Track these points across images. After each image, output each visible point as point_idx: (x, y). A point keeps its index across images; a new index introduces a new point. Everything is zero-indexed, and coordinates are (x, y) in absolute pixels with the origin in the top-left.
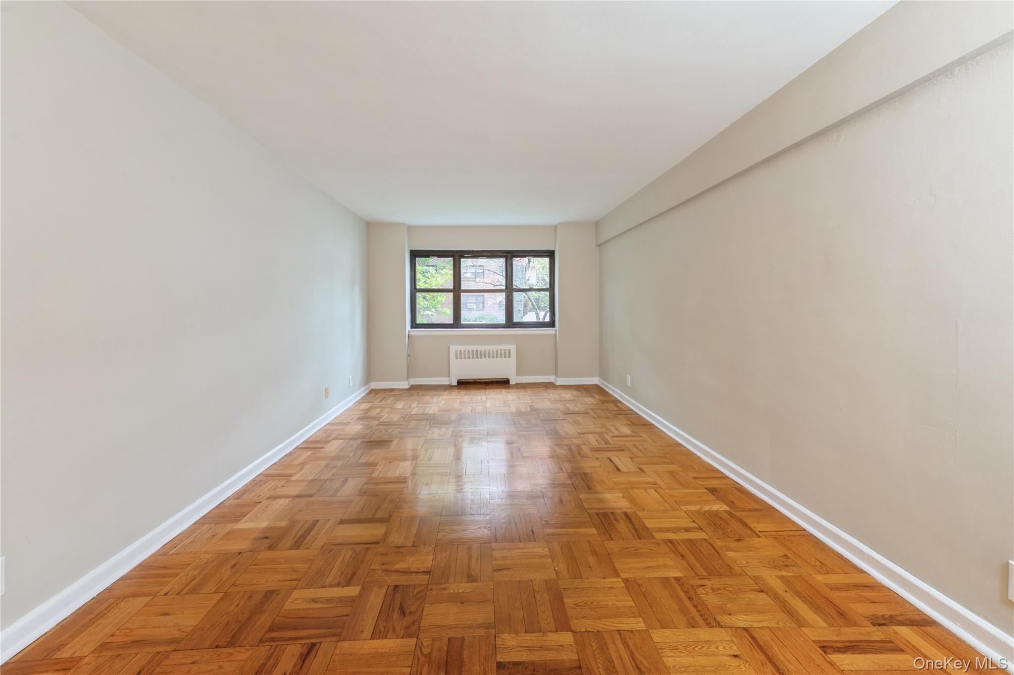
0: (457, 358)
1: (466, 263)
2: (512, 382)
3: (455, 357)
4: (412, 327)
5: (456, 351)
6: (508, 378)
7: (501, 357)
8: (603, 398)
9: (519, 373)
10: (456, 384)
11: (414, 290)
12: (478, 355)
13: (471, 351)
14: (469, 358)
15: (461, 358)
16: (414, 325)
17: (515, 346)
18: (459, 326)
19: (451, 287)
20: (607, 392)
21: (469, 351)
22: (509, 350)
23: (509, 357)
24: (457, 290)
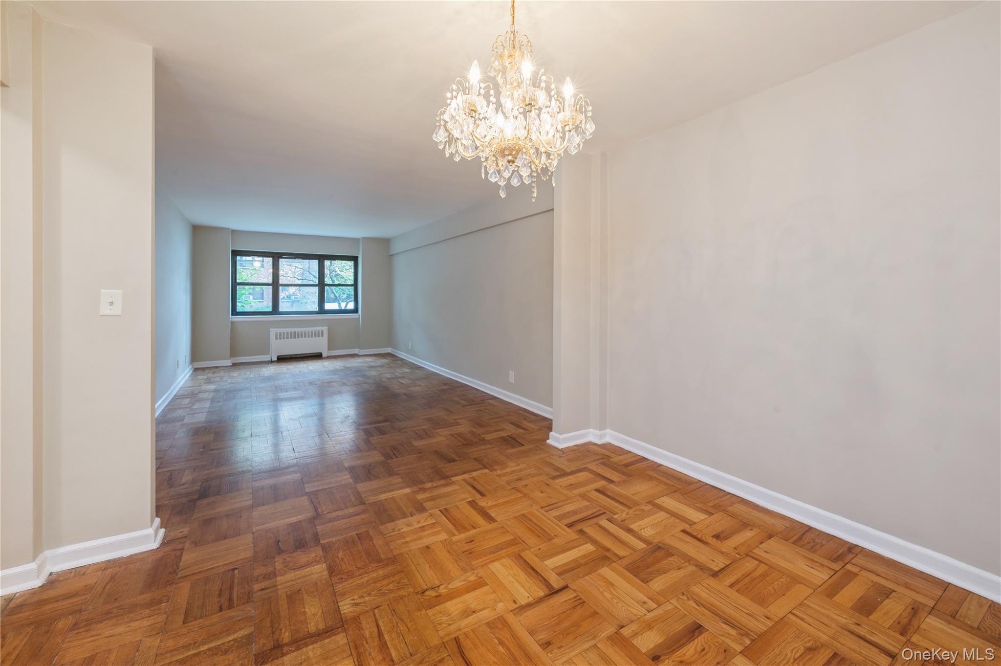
0: (277, 339)
1: (282, 262)
2: (324, 355)
3: (275, 338)
4: (233, 315)
5: (276, 333)
6: (321, 353)
7: (315, 336)
8: (393, 359)
9: (329, 348)
10: (276, 359)
11: (235, 284)
12: (296, 335)
13: (289, 333)
14: (288, 338)
15: (280, 339)
16: (235, 312)
17: (327, 328)
18: (277, 313)
19: (270, 281)
20: (396, 356)
21: (287, 333)
22: (322, 331)
23: (322, 336)
24: (275, 284)
